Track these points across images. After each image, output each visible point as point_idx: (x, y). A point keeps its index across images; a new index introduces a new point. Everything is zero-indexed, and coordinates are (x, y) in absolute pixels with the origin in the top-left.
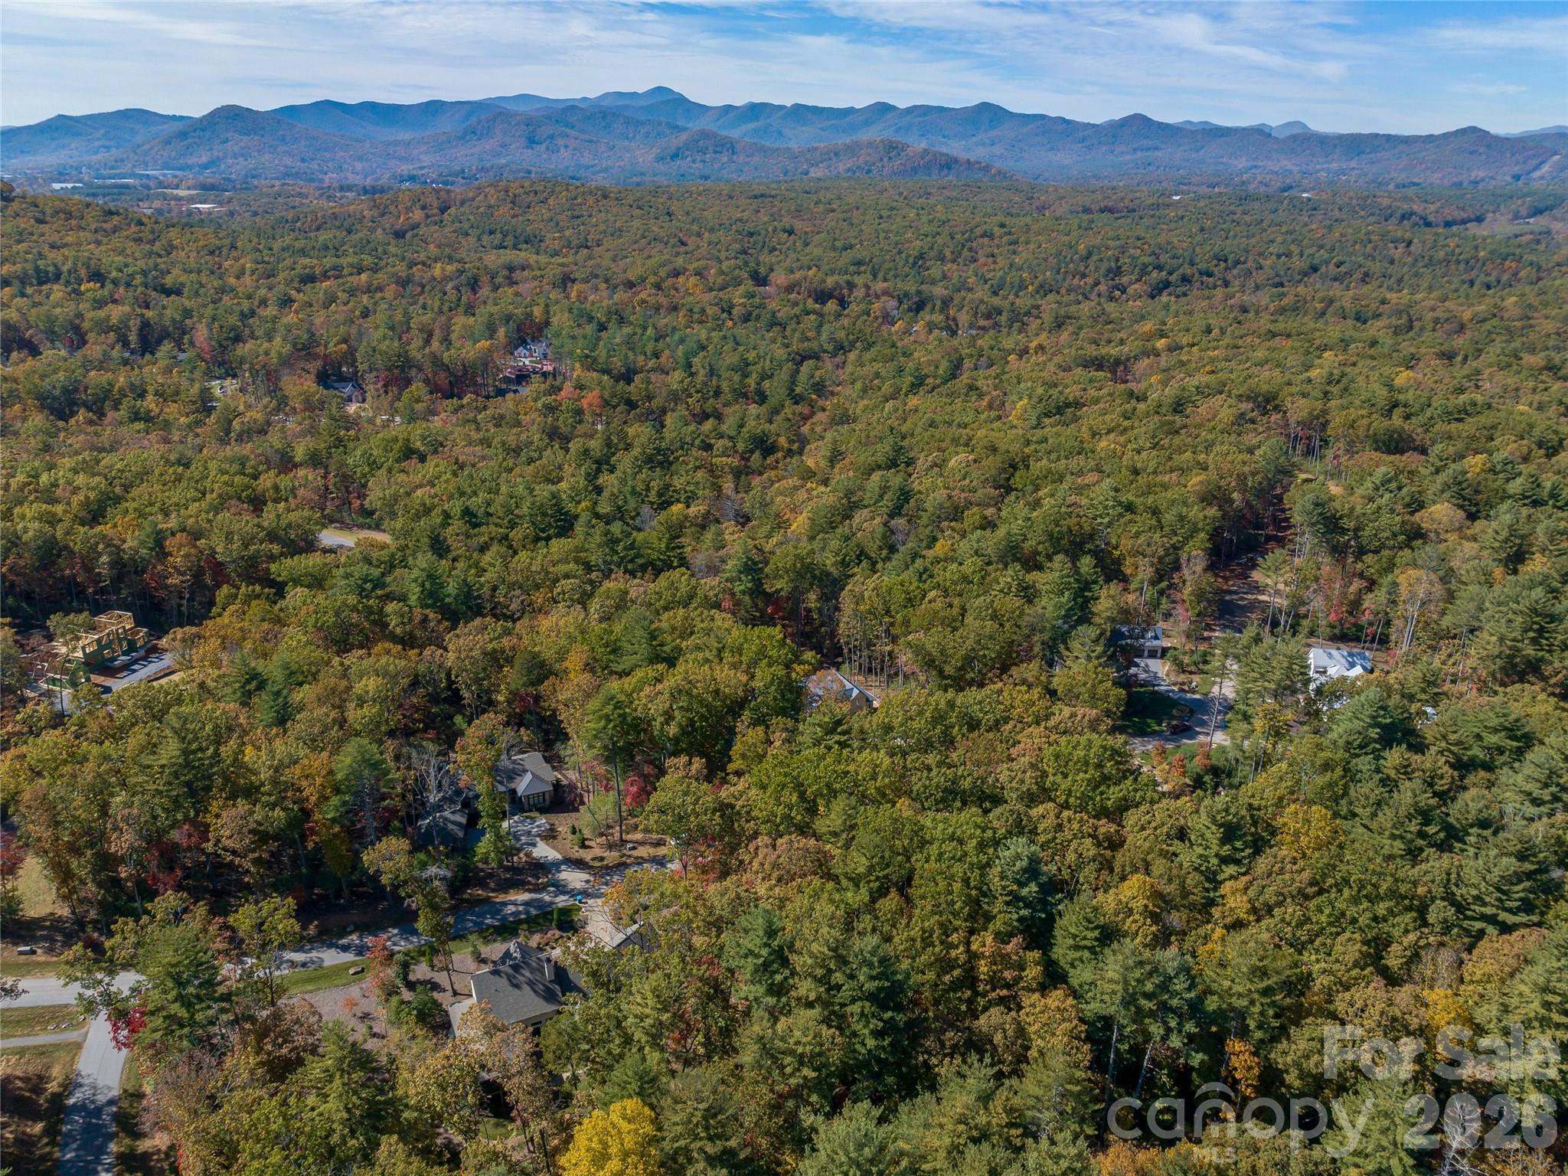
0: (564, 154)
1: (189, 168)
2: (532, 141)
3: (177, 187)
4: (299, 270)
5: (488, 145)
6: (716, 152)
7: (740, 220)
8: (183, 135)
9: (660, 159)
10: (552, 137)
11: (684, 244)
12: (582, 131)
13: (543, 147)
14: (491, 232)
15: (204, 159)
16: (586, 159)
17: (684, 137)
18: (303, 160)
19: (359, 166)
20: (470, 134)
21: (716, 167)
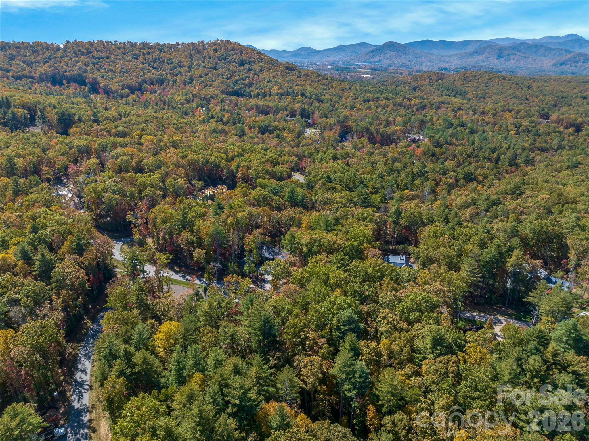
0: (512, 62)
1: (371, 62)
2: (499, 56)
3: (364, 69)
4: (365, 98)
5: (481, 57)
6: (584, 62)
7: (562, 92)
8: (373, 51)
9: (555, 65)
10: (508, 55)
11: (527, 99)
12: (524, 53)
13: (503, 59)
14: (448, 90)
15: (377, 60)
16: (522, 64)
17: (569, 56)
18: (409, 61)
19: (428, 64)
20: (476, 53)
21: (582, 69)
